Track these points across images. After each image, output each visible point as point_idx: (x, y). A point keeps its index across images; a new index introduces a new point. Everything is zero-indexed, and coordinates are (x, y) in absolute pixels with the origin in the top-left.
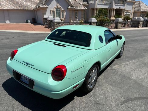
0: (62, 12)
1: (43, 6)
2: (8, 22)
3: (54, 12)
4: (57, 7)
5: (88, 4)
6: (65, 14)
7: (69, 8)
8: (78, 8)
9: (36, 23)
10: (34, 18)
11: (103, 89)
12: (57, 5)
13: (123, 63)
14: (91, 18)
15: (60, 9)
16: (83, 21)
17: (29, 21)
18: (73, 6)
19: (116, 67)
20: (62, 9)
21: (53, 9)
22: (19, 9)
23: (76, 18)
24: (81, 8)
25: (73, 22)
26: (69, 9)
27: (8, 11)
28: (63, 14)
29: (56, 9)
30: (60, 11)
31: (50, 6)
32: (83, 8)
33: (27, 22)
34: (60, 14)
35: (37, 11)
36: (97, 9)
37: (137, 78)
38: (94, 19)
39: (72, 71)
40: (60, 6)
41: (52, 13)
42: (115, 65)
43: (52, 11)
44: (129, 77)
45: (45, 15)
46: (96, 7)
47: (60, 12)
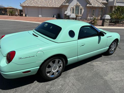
0: (80, 9)
1: (65, 4)
2: (40, 16)
3: (73, 9)
4: (77, 5)
5: (108, 2)
6: (83, 11)
7: (87, 5)
8: (96, 6)
9: (60, 17)
10: (59, 14)
11: (65, 81)
12: (77, 3)
13: (108, 61)
14: (105, 15)
15: (79, 7)
16: (99, 18)
17: (55, 16)
18: (91, 4)
19: (96, 64)
20: (81, 7)
21: (73, 7)
22: (49, 6)
23: (93, 15)
24: (99, 6)
25: (90, 18)
26: (87, 7)
27: (41, 8)
28: (81, 11)
29: (76, 6)
30: (79, 8)
31: (71, 4)
32: (101, 6)
33: (54, 17)
34: (79, 11)
35: (61, 8)
36: (115, 6)
37: (111, 79)
38: (108, 16)
39: (21, 58)
40: (79, 4)
41: (72, 10)
42: (98, 61)
43: (72, 9)
44: (102, 76)
45: (66, 11)
46: (115, 5)
47: (79, 10)
